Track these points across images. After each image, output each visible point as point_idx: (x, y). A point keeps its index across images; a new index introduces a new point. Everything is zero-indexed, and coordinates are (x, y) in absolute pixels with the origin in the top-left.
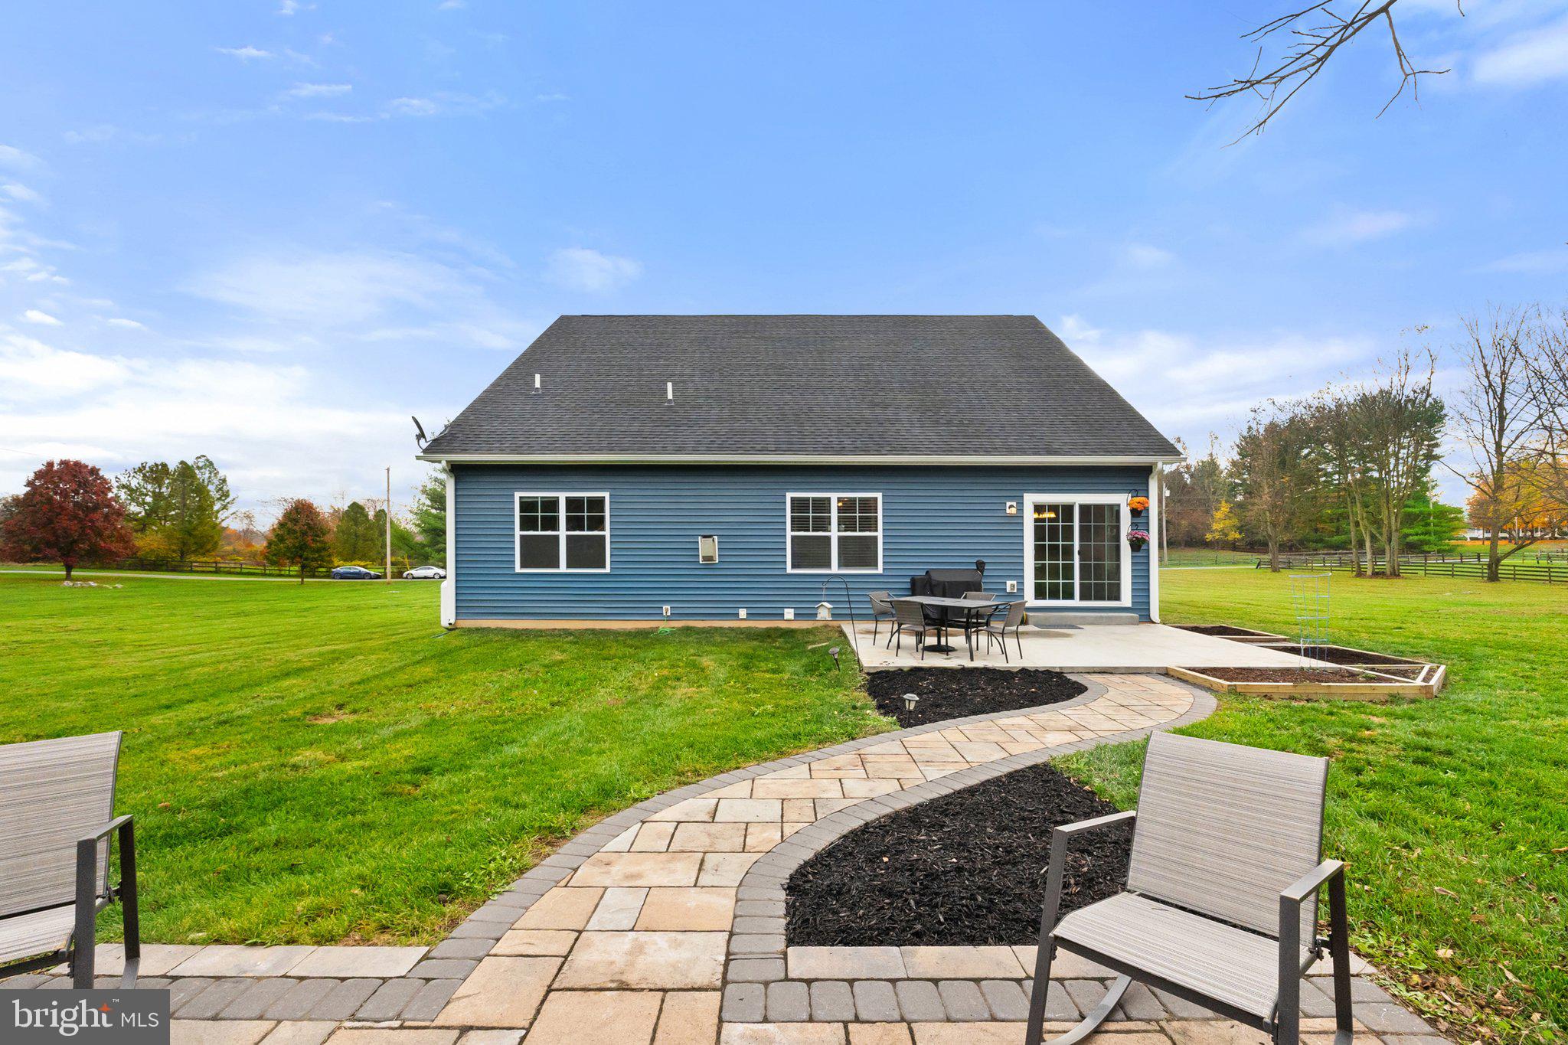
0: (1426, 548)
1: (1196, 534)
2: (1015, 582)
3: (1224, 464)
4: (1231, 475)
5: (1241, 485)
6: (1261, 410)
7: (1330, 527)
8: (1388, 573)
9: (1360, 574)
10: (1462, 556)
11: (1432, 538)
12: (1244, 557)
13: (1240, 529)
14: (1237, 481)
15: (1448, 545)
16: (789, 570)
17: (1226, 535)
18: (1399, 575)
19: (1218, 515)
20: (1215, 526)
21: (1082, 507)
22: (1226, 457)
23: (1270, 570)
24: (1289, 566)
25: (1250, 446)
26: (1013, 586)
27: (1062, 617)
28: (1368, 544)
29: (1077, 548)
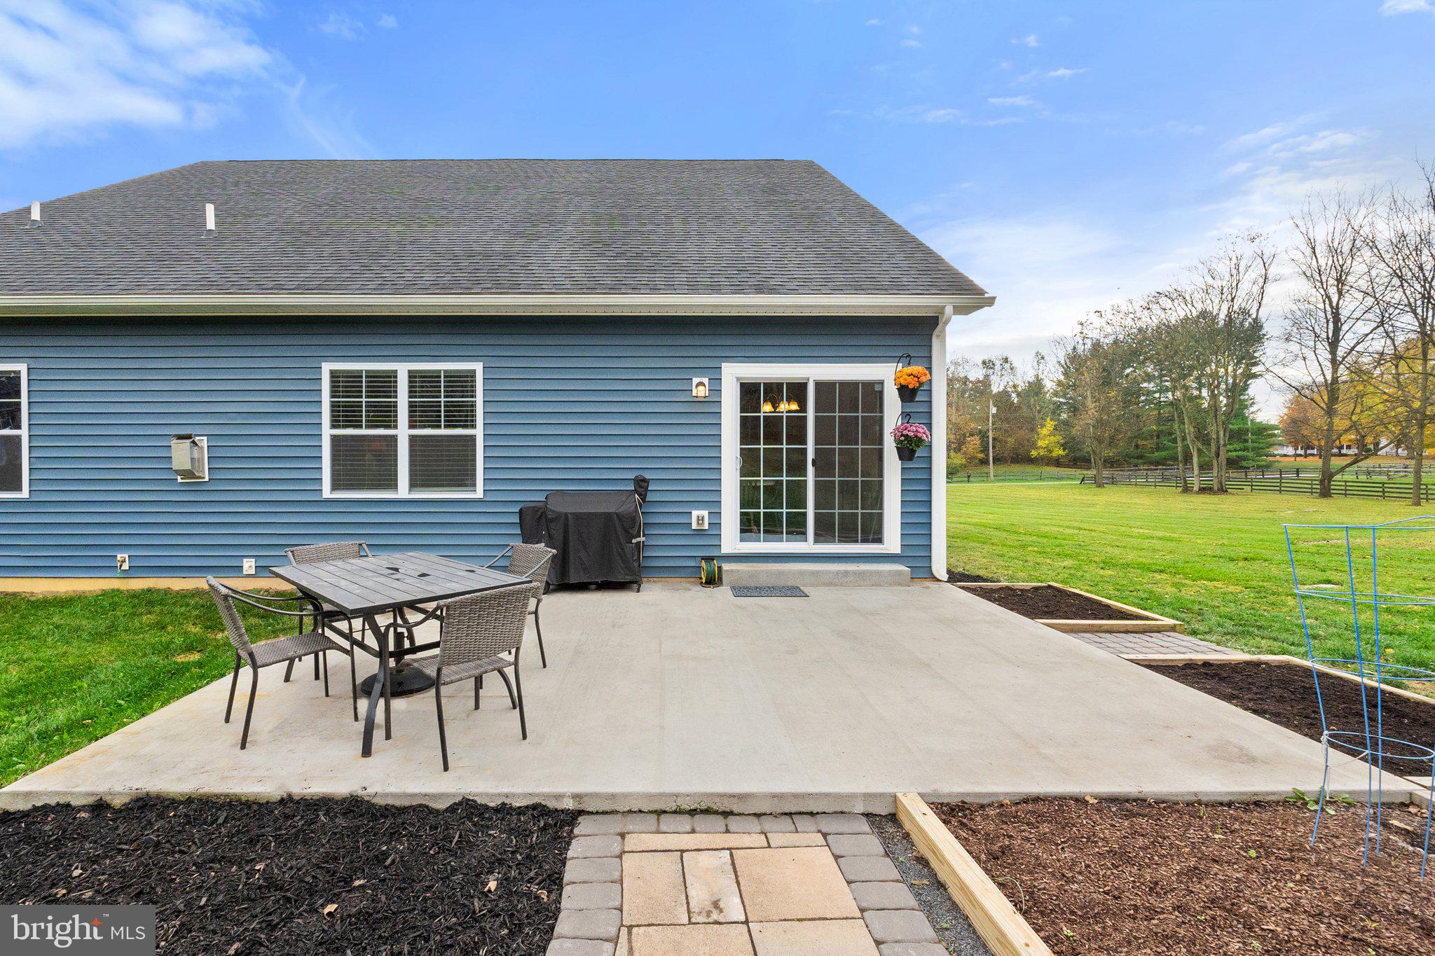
0: (1244, 464)
1: (1021, 451)
2: (705, 513)
3: (1049, 385)
4: (1056, 394)
5: (1065, 404)
6: (1088, 323)
7: (1149, 444)
8: (1216, 488)
9: (1187, 490)
10: (1281, 472)
11: (1250, 454)
12: (1066, 473)
13: (1064, 446)
14: (1061, 400)
15: (1265, 461)
16: (327, 493)
17: (1051, 452)
18: (1227, 491)
19: (1044, 431)
20: (1040, 443)
21: (819, 385)
22: (1052, 377)
23: (1094, 486)
24: (1113, 481)
25: (1075, 362)
26: (700, 520)
27: (780, 573)
28: (1195, 460)
29: (810, 455)
